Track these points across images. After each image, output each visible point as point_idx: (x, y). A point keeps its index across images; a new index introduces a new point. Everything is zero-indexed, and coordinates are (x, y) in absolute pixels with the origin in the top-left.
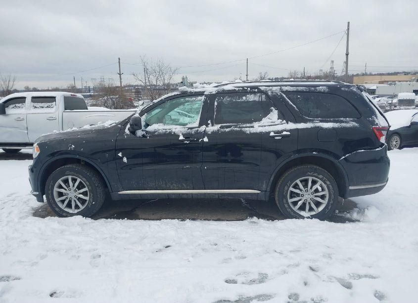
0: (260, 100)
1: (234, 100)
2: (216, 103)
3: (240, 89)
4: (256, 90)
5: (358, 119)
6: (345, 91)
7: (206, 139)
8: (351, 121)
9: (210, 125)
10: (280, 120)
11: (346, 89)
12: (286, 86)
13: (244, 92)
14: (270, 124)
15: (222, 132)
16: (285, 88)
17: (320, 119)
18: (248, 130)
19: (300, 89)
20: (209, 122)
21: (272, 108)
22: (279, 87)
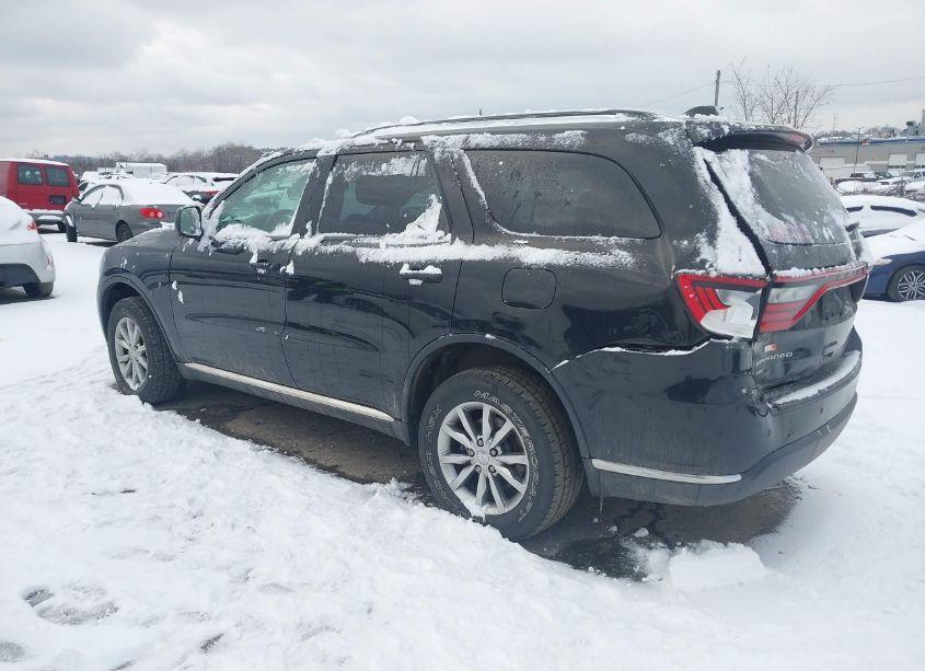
0: (414, 173)
1: (364, 173)
2: (330, 180)
3: (383, 142)
4: (413, 144)
5: (644, 243)
6: (636, 145)
7: (290, 269)
8: (621, 247)
9: (309, 233)
10: (441, 233)
11: (642, 138)
12: (480, 132)
13: (388, 150)
14: (415, 242)
15: (320, 254)
16: (476, 140)
17: (534, 235)
18: (366, 255)
19: (510, 139)
20: (308, 226)
21: (433, 196)
22: (464, 136)
